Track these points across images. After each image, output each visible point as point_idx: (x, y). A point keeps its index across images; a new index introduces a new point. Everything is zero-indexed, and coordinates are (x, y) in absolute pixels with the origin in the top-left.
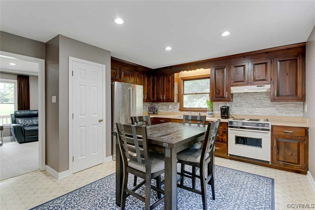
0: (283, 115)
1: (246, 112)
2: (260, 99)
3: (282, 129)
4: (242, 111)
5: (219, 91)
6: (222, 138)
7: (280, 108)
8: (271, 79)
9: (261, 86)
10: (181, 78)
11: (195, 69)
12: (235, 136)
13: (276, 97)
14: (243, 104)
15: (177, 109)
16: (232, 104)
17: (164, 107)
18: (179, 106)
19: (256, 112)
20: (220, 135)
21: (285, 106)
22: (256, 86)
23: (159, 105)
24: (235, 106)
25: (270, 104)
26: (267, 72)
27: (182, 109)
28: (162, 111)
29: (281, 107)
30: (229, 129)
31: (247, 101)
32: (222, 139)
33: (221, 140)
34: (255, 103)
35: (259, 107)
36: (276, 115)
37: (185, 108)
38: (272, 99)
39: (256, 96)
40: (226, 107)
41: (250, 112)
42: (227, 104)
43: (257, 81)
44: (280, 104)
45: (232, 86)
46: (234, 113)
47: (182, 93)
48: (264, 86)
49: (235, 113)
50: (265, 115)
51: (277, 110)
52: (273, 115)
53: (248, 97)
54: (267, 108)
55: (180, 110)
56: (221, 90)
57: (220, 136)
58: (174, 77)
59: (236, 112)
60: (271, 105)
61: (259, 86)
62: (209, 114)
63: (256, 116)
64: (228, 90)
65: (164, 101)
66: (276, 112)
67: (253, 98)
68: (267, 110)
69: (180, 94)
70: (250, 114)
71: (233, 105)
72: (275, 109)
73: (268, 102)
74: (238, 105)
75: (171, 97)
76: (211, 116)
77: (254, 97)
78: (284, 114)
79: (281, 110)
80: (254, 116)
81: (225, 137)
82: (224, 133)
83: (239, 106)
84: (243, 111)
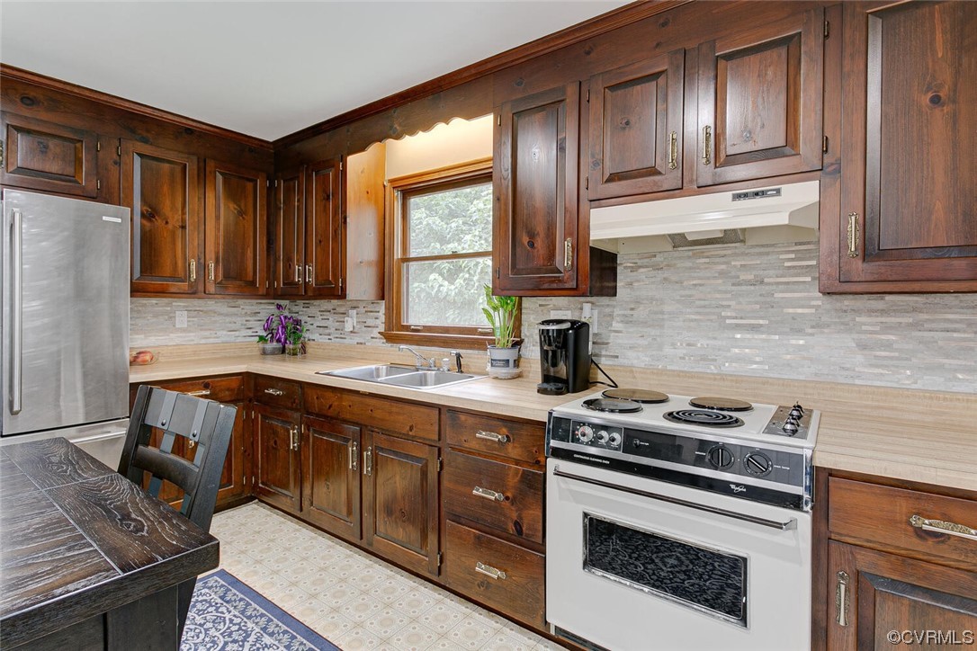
0: (905, 378)
1: (681, 352)
2: (762, 282)
3: (902, 505)
4: (660, 348)
5: (532, 235)
6: (520, 517)
7: (883, 337)
8: (825, 141)
9: (757, 194)
10: (391, 181)
11: (427, 126)
12: (586, 515)
13: (859, 264)
14: (667, 308)
15: (375, 333)
16: (607, 310)
17: (331, 322)
18: (383, 318)
19: (738, 359)
20: (507, 498)
21: (916, 326)
22: (730, 194)
23: (313, 310)
24: (627, 321)
25: (817, 307)
26: (797, 97)
27: (396, 332)
28: (324, 339)
29: (887, 329)
30: (552, 463)
31: (687, 292)
32: (518, 525)
33: (511, 528)
34: (732, 303)
35: (754, 328)
36: (857, 382)
37: (407, 328)
38: (829, 276)
39: (738, 263)
40: (568, 325)
41: (704, 358)
42: (587, 307)
43: (733, 159)
44: (883, 312)
45: (597, 201)
46: (621, 361)
47: (398, 254)
48: (778, 191)
49: (625, 362)
50: (788, 375)
51: (863, 347)
52: (841, 380)
53: (691, 268)
54: (799, 331)
55: (389, 337)
56: (540, 229)
57: (508, 503)
58: (344, 172)
59: (630, 354)
60: (825, 319)
61: (746, 195)
62: (493, 362)
63: (737, 379)
64: (579, 228)
65: (310, 293)
66: (859, 358)
67: (722, 274)
68: (800, 348)
69: (387, 258)
70: (700, 368)
71: (617, 311)
72: (848, 340)
73: (807, 299)
74: (641, 313)
75: (334, 275)
76: (504, 370)
77: (723, 267)
78: (908, 377)
79: (888, 346)
80: (723, 377)
81: (533, 513)
82: (530, 487)
83: (645, 324)
84: (668, 350)
